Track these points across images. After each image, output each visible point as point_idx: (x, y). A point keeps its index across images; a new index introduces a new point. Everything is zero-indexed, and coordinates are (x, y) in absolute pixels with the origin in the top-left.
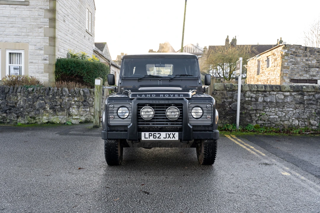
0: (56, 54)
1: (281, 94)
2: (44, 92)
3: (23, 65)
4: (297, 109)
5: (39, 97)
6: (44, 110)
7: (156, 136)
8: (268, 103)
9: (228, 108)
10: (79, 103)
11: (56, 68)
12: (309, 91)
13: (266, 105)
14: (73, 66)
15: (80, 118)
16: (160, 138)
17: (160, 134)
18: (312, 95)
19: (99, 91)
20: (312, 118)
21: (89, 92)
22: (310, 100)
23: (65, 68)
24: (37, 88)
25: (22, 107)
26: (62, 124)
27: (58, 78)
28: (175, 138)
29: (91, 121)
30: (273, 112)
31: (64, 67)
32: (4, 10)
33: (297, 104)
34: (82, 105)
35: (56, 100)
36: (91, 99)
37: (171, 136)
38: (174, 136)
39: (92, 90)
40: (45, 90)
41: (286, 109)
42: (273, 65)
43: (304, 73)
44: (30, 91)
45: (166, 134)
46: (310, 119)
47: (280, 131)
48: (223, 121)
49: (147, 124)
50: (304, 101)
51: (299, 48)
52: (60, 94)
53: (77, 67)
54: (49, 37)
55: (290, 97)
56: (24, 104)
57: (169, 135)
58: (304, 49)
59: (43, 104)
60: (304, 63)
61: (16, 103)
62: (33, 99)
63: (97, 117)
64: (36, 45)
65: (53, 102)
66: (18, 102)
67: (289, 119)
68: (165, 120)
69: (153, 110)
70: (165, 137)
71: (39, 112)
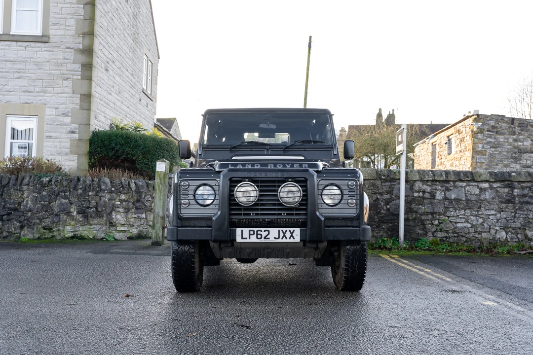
0: (92, 123)
1: (475, 185)
2: (68, 184)
3: (34, 142)
4: (503, 211)
5: (60, 194)
6: (68, 216)
7: (261, 235)
8: (452, 202)
9: (384, 210)
10: (128, 204)
11: (90, 146)
12: (521, 180)
13: (449, 205)
14: (120, 143)
15: (129, 231)
16: (269, 238)
17: (269, 231)
18: (527, 187)
19: (162, 182)
20: (530, 227)
21: (145, 185)
22: (525, 196)
23: (106, 146)
24: (57, 178)
25: (30, 211)
26: (98, 240)
27: (93, 164)
28: (294, 238)
29: (147, 236)
30: (462, 217)
31: (104, 144)
32: (7, 50)
33: (502, 202)
34: (133, 208)
35: (88, 198)
36: (148, 198)
37: (288, 235)
38: (292, 236)
39: (150, 182)
40: (71, 181)
41: (483, 211)
42: (459, 149)
43: (512, 162)
44: (44, 182)
45: (279, 231)
46: (525, 229)
47: (474, 250)
48: (376, 233)
49: (245, 214)
50: (514, 197)
51: (502, 119)
52: (97, 188)
53: (126, 144)
54: (81, 95)
55: (489, 190)
56: (34, 206)
57: (284, 234)
58: (509, 122)
59: (67, 205)
60: (511, 145)
61: (19, 204)
62: (50, 196)
63: (158, 228)
64: (57, 108)
65: (83, 201)
66: (23, 201)
67: (490, 228)
68: (277, 207)
69: (257, 189)
70: (277, 237)
71: (59, 219)
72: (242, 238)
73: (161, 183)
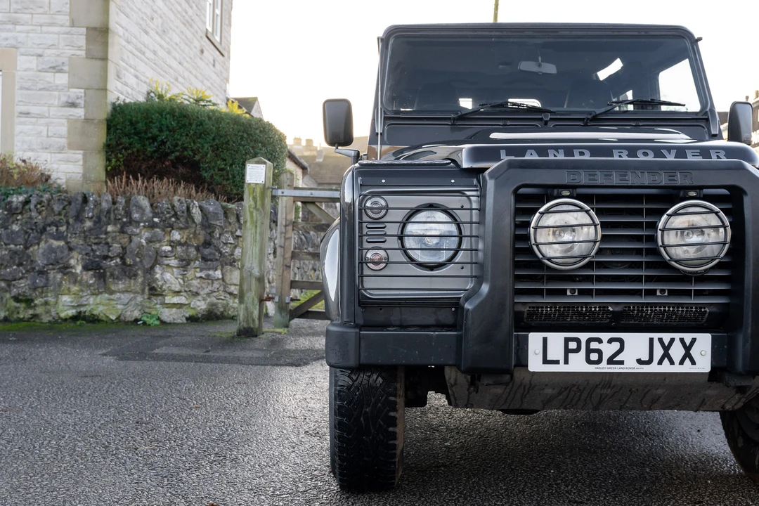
0: (110, 87)
2: (64, 209)
5: (48, 229)
6: (65, 274)
7: (599, 352)
10: (187, 249)
11: (108, 134)
14: (167, 127)
15: (189, 304)
16: (621, 362)
17: (621, 341)
19: (259, 206)
21: (221, 212)
23: (140, 133)
24: (41, 196)
26: (127, 323)
27: (114, 169)
28: (693, 362)
29: (226, 314)
31: (135, 129)
34: (196, 259)
35: (106, 239)
36: (227, 239)
37: (677, 352)
38: (687, 355)
39: (230, 206)
40: (70, 203)
44: (14, 205)
45: (651, 340)
49: (551, 293)
52: (123, 216)
53: (180, 128)
54: (87, 28)
57: (666, 348)
62: (26, 232)
63: (250, 300)
64: (40, 56)
65: (96, 244)
68: (643, 273)
69: (597, 221)
70: (646, 358)
71: (47, 279)
72: (546, 361)
73: (255, 208)
